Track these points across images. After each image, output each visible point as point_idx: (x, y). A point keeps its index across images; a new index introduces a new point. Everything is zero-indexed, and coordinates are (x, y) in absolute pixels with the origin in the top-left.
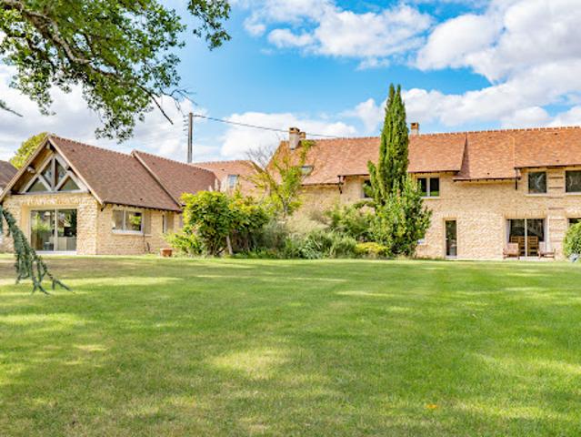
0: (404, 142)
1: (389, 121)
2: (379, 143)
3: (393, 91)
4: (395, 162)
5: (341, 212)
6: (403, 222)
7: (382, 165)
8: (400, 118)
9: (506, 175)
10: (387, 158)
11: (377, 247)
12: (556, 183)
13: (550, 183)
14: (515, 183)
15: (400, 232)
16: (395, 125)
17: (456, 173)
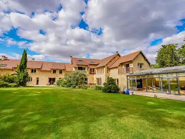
0: (26, 62)
1: (23, 57)
2: (20, 61)
3: (24, 51)
4: (23, 66)
5: (7, 76)
6: (22, 79)
7: (20, 66)
8: (25, 57)
9: (49, 70)
10: (21, 65)
11: (15, 84)
12: (58, 72)
13: (57, 72)
14: (50, 71)
15: (21, 81)
16: (24, 58)
17: (39, 69)
